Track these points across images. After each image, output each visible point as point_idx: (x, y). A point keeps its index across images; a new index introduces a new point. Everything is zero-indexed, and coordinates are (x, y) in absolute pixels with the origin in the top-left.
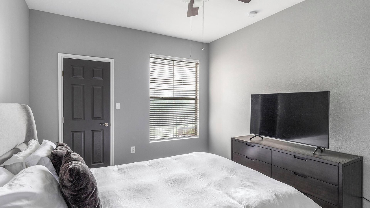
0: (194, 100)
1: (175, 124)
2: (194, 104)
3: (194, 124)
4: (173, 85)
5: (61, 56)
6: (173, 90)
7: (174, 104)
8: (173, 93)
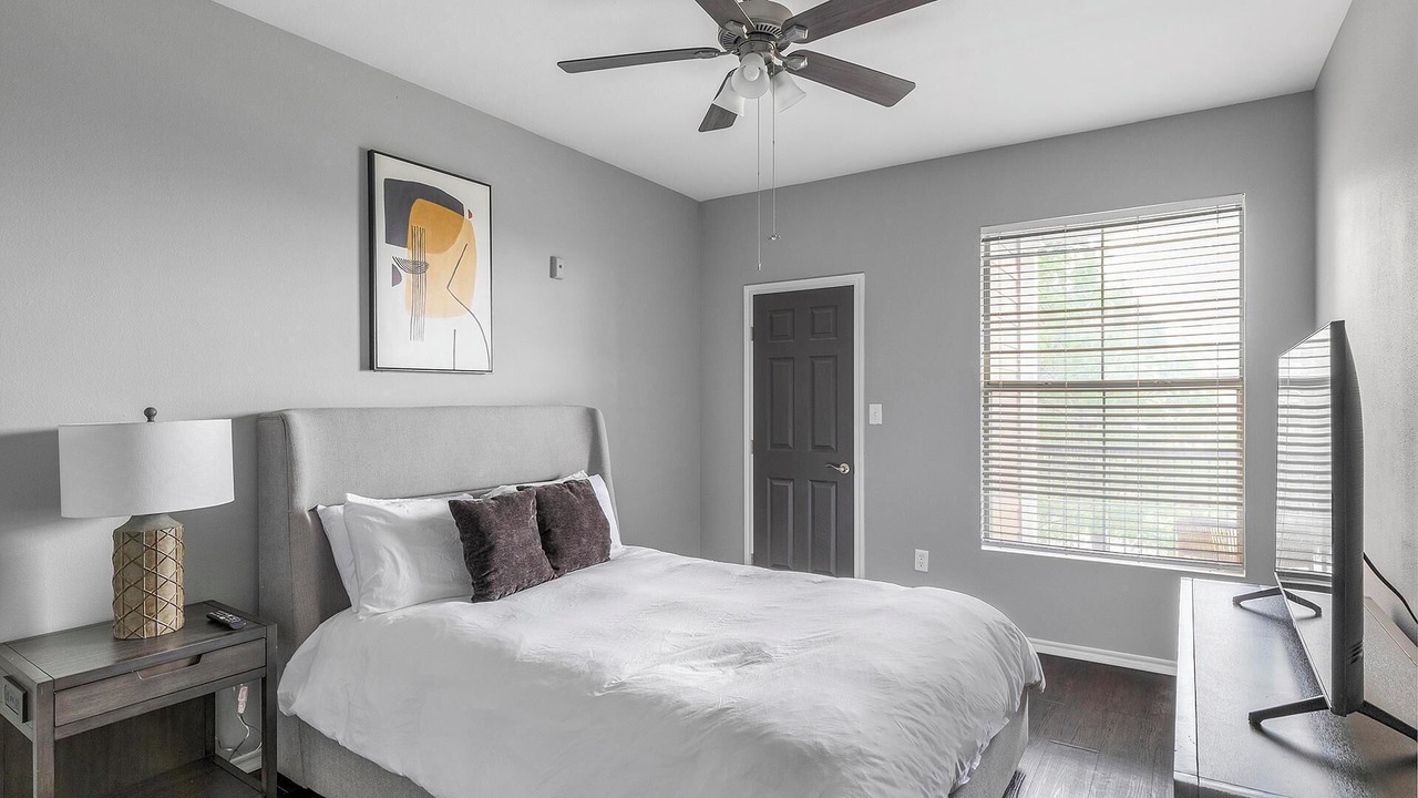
0: (1235, 392)
1: (1107, 493)
2: (1234, 410)
3: (1235, 508)
4: (1100, 329)
5: (750, 292)
6: (1103, 350)
7: (1104, 407)
8: (1103, 363)
